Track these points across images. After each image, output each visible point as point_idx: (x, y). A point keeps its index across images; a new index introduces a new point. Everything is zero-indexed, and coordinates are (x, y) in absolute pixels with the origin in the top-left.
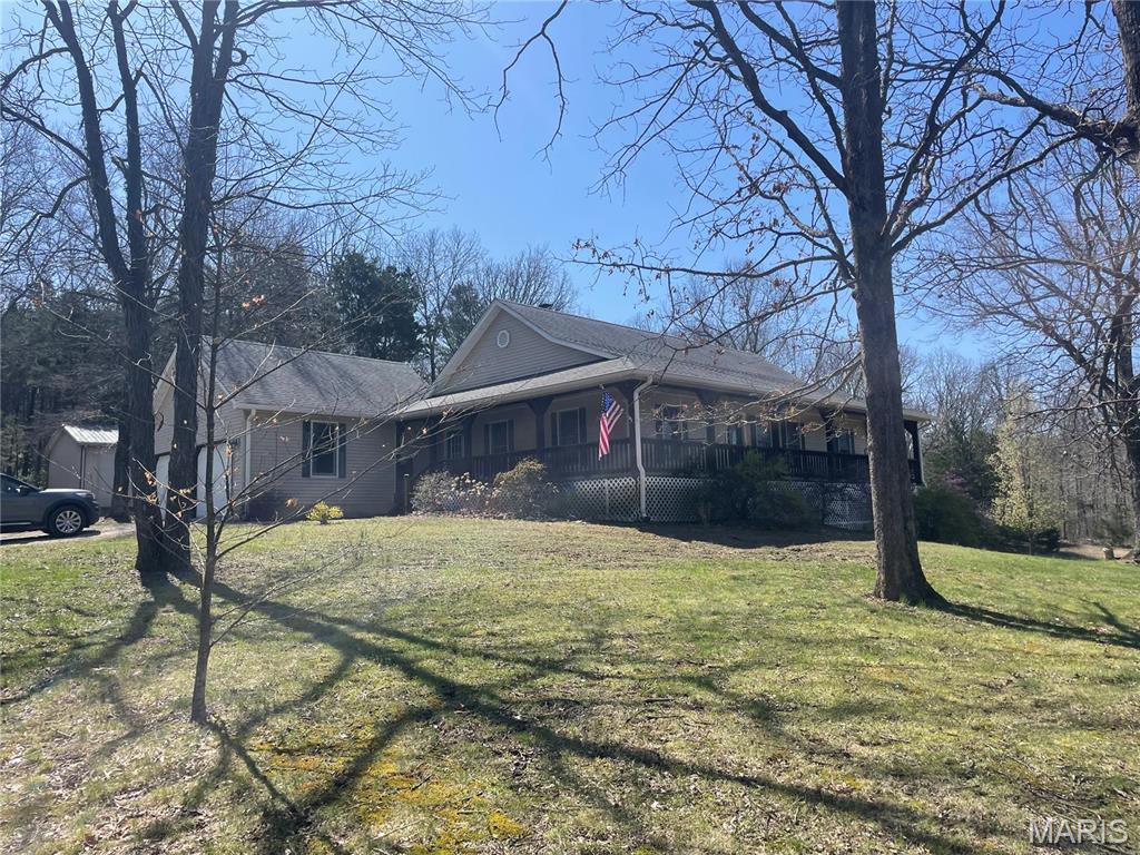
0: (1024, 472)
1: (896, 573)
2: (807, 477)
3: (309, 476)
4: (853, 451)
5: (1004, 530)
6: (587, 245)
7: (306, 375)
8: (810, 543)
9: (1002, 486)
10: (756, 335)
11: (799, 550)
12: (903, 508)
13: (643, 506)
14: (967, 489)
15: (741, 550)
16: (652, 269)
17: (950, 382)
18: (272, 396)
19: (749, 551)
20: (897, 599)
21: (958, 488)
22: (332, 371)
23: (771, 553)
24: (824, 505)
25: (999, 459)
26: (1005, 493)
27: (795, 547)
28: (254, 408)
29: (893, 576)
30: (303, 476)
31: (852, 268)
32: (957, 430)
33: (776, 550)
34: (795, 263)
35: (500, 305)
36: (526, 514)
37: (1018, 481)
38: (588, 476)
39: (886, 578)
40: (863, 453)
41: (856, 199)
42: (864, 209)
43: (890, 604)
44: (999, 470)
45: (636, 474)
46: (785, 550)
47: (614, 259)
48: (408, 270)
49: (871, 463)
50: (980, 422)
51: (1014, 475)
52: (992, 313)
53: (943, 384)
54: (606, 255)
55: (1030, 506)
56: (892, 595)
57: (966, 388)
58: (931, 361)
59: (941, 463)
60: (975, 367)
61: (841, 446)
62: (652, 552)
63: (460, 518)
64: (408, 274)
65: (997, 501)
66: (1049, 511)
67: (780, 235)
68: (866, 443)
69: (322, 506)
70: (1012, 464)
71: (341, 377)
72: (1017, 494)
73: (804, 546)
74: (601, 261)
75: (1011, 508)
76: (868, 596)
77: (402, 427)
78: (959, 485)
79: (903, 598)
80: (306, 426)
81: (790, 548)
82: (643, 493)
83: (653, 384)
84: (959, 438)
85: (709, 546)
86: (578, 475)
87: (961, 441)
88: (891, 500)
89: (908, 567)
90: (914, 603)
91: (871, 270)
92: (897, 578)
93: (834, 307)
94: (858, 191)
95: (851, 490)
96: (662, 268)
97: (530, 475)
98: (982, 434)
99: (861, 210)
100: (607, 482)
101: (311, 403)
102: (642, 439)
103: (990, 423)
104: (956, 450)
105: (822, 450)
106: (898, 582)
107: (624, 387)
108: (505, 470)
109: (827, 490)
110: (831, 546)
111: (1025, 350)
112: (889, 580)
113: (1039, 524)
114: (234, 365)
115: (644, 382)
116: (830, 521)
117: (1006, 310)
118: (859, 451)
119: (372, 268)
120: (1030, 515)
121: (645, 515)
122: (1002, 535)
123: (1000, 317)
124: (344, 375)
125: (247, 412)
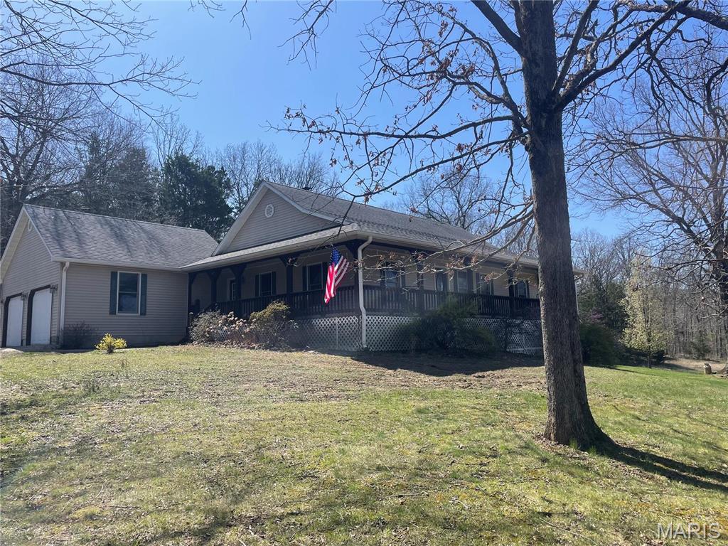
0: (644, 311)
1: (567, 417)
2: (493, 315)
3: (115, 314)
4: (529, 296)
5: (630, 350)
6: (298, 115)
7: (119, 237)
8: (493, 370)
9: (630, 320)
10: (464, 216)
11: (484, 377)
12: (573, 352)
13: (364, 338)
14: (604, 321)
15: (435, 378)
16: (351, 134)
17: (592, 252)
18: (86, 252)
19: (441, 378)
20: (567, 443)
21: (598, 321)
22: (143, 234)
23: (460, 380)
24: (507, 337)
25: (628, 301)
26: (632, 326)
27: (480, 374)
28: (68, 261)
29: (563, 419)
30: (110, 314)
31: (524, 120)
32: (597, 282)
33: (464, 377)
34: (475, 125)
35: (267, 185)
36: (273, 345)
37: (640, 316)
38: (323, 315)
39: (556, 419)
40: (535, 298)
41: (529, 54)
42: (537, 65)
43: (561, 448)
44: (628, 309)
45: (359, 313)
46: (471, 377)
47: (320, 128)
48: (222, 168)
49: (542, 308)
50: (612, 278)
51: (638, 313)
52: (627, 198)
53: (587, 252)
54: (314, 123)
55: (649, 334)
56: (562, 439)
57: (603, 254)
58: (580, 236)
59: (587, 304)
60: (609, 240)
61: (520, 292)
62: (358, 381)
63: (222, 349)
64: (222, 172)
65: (627, 331)
66: (662, 338)
67: (455, 84)
68: (538, 290)
69: (108, 339)
70: (637, 305)
71: (150, 239)
72: (639, 326)
73: (488, 373)
74: (310, 129)
75: (636, 336)
76: (539, 437)
77: (194, 276)
78: (598, 319)
79: (574, 443)
80: (114, 275)
81: (476, 375)
82: (364, 328)
83: (372, 243)
84: (598, 287)
85: (410, 374)
86: (317, 314)
87: (600, 290)
88: (562, 344)
89: (578, 410)
90: (584, 448)
91: (543, 123)
92: (567, 421)
93: (510, 170)
94: (531, 48)
95: (527, 325)
96: (360, 132)
97: (277, 315)
98: (614, 285)
99: (533, 65)
100: (337, 320)
101: (121, 258)
102: (364, 286)
103: (617, 279)
104: (597, 295)
105: (506, 295)
106: (568, 425)
107: (351, 245)
108: (257, 310)
109: (509, 325)
110: (510, 372)
111: (650, 224)
112: (560, 423)
113: (654, 346)
114: (60, 228)
115: (366, 241)
116: (511, 349)
117: (637, 196)
118: (533, 296)
119: (196, 167)
120: (649, 341)
121: (365, 346)
122: (626, 352)
123: (633, 201)
124: (152, 237)
125: (63, 264)
